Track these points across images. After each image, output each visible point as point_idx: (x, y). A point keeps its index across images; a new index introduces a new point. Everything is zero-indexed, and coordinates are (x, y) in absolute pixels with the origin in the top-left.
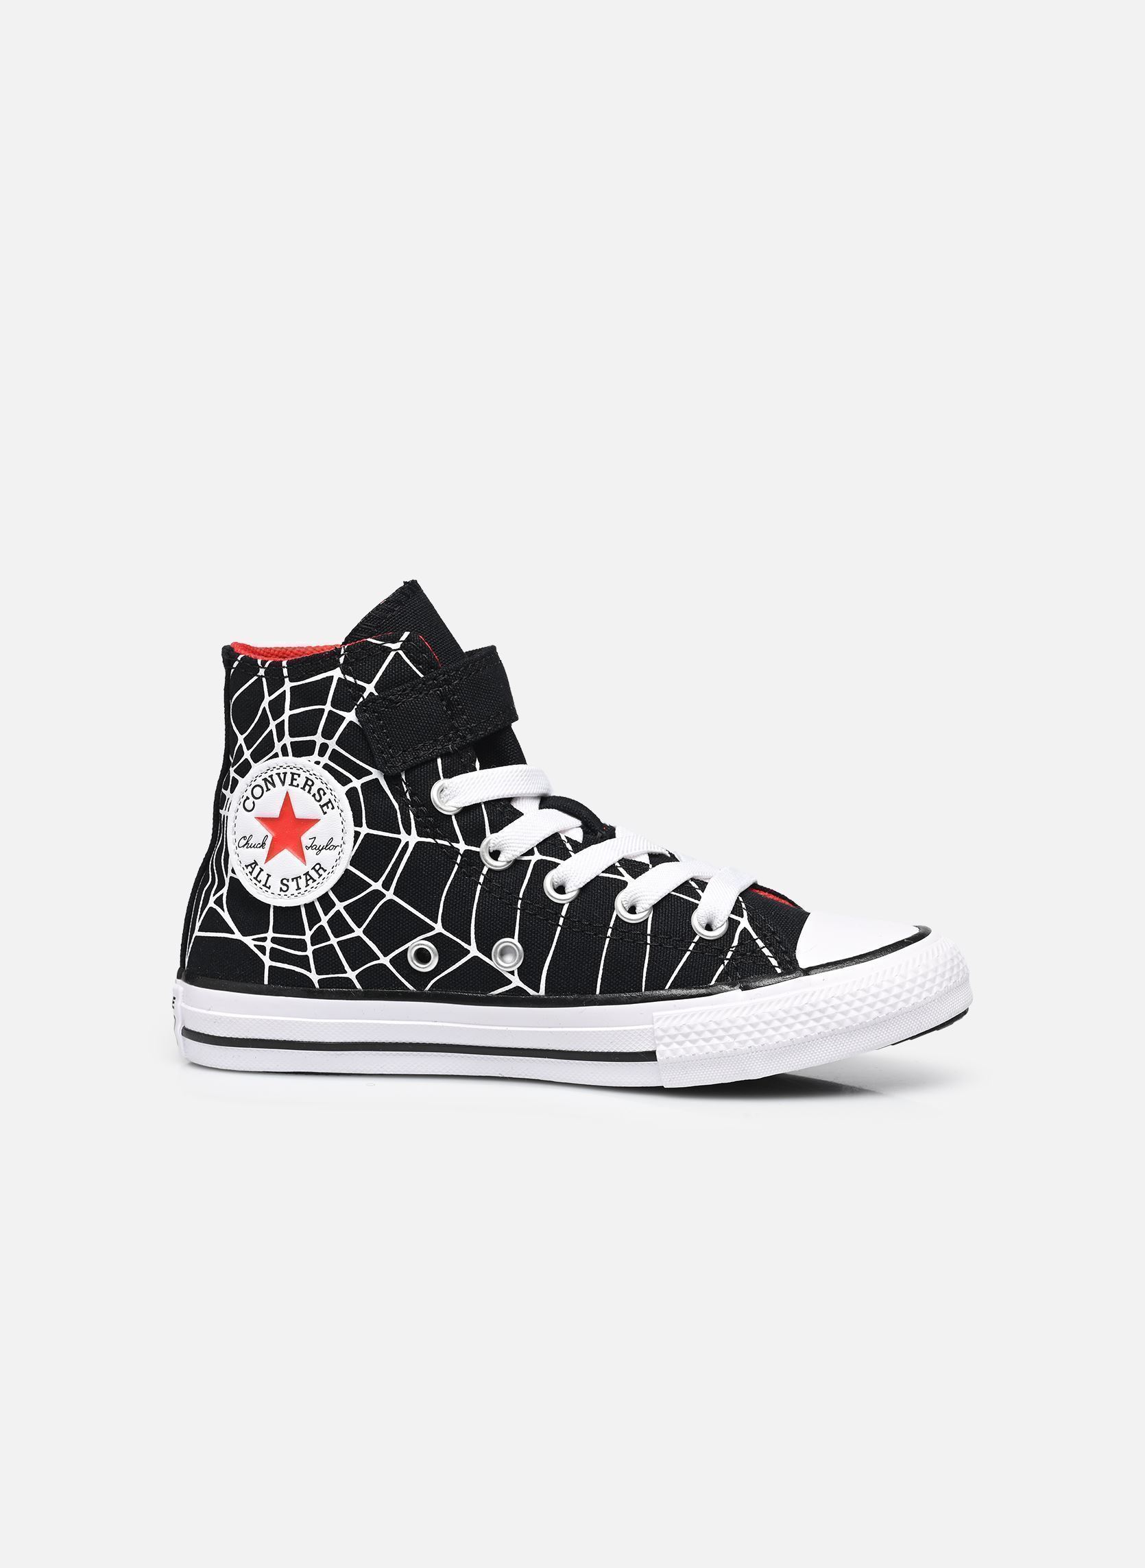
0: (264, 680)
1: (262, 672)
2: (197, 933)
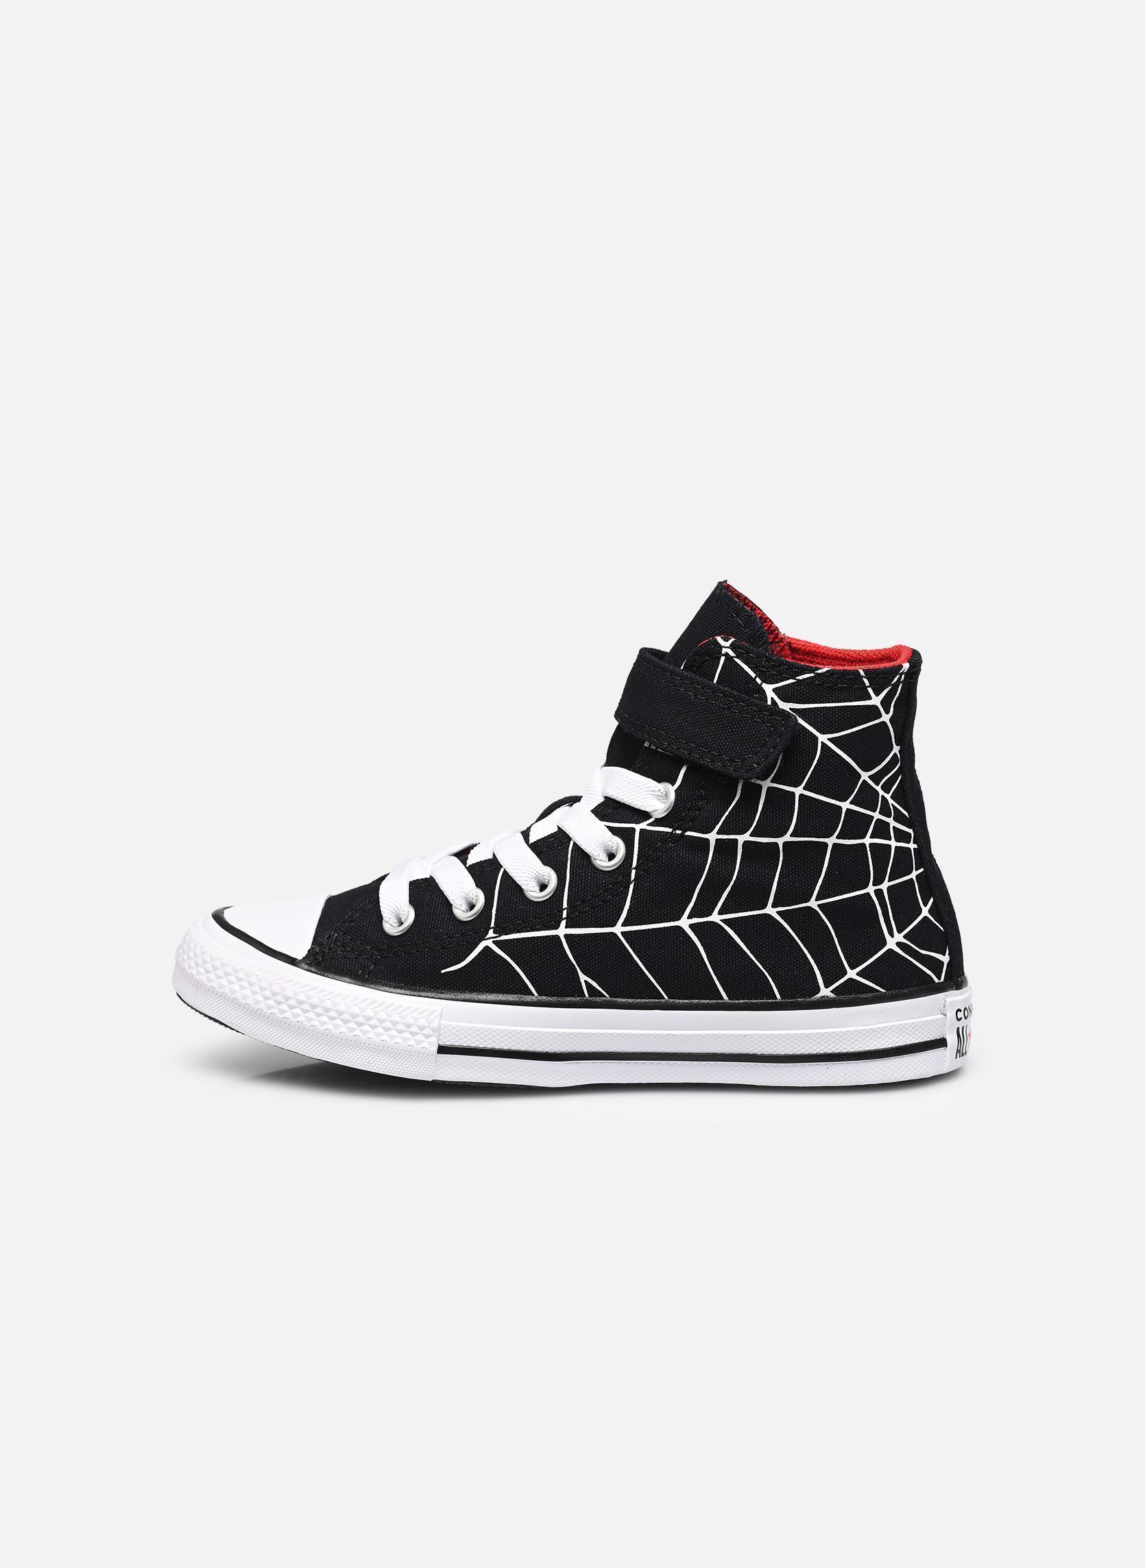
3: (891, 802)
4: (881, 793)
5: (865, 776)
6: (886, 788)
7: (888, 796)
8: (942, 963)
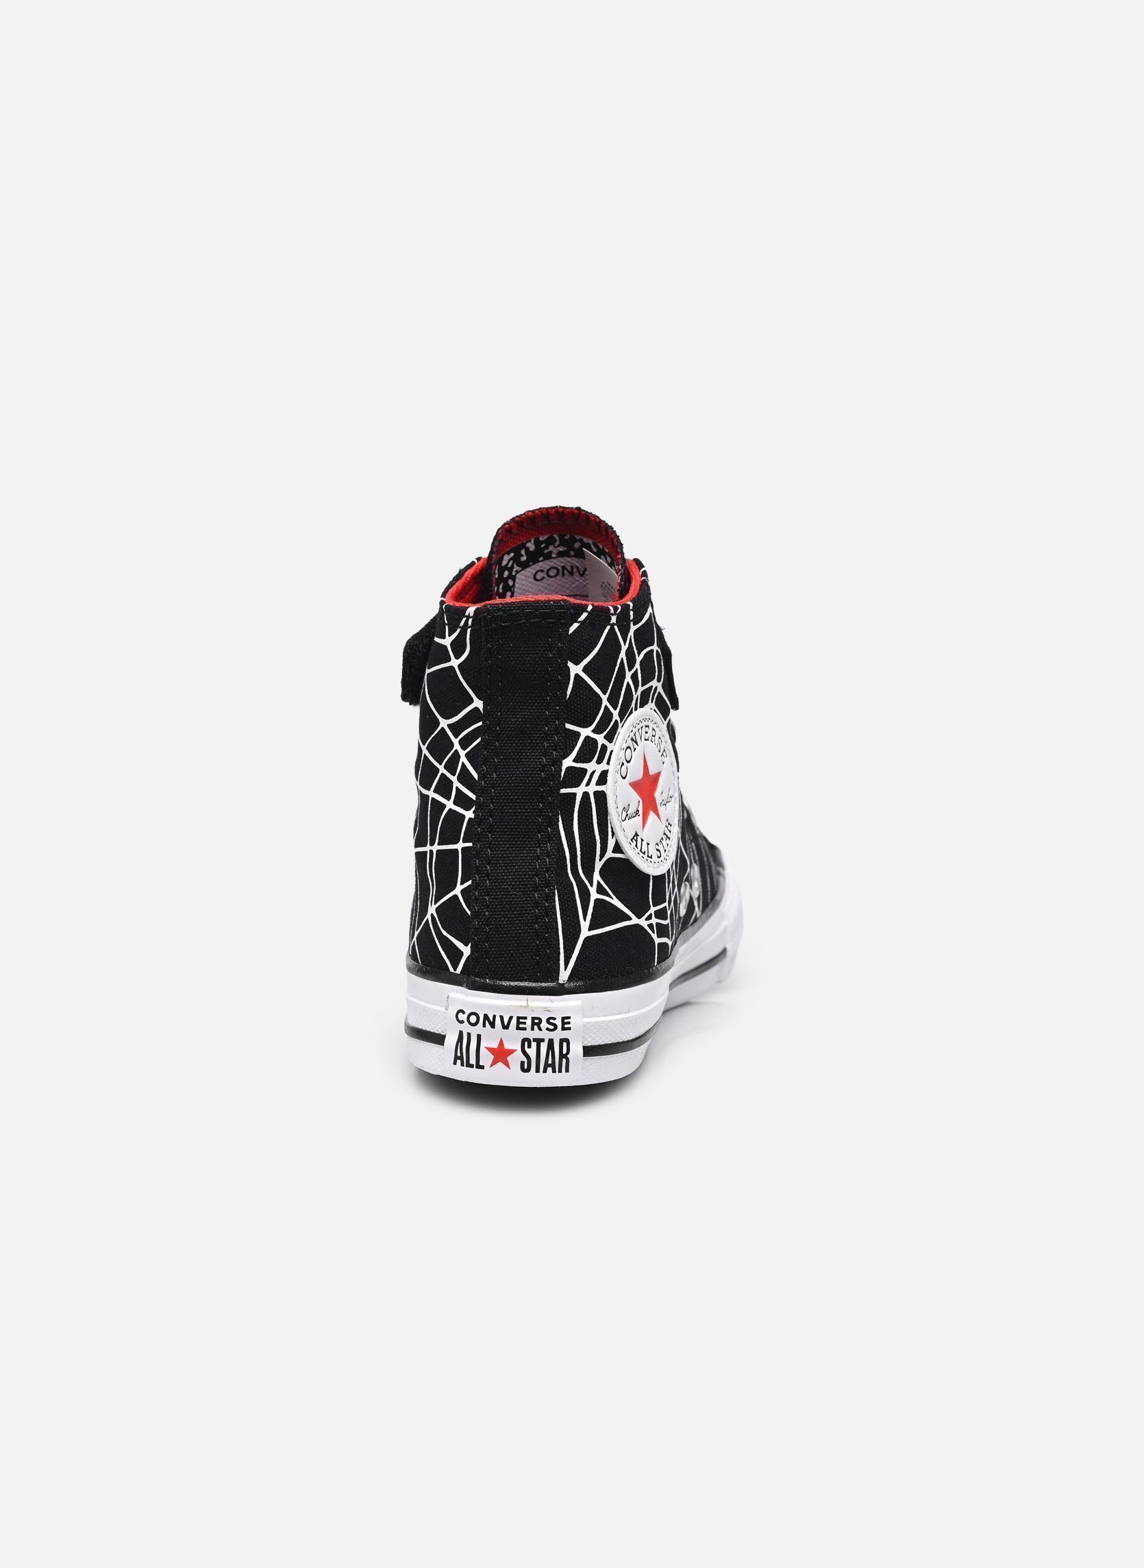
0: (616, 627)
1: (614, 619)
2: (585, 932)
3: (463, 759)
4: (457, 746)
5: (444, 723)
6: (464, 744)
7: (462, 753)
8: (461, 954)
